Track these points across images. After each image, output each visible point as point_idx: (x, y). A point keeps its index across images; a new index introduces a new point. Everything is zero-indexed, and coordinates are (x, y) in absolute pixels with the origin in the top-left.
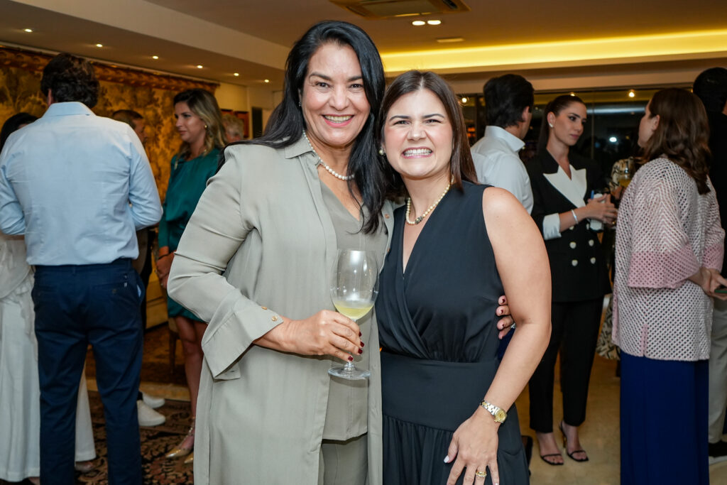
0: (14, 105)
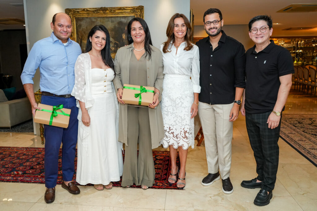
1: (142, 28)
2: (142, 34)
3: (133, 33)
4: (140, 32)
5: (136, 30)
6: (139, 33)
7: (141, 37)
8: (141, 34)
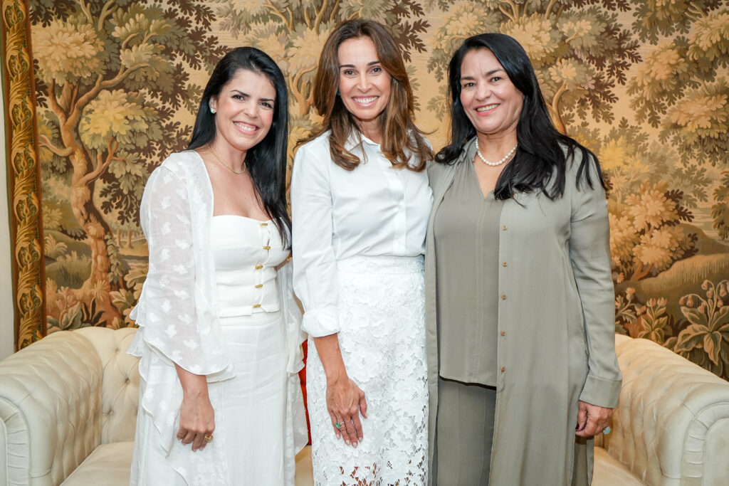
0: (95, 25)
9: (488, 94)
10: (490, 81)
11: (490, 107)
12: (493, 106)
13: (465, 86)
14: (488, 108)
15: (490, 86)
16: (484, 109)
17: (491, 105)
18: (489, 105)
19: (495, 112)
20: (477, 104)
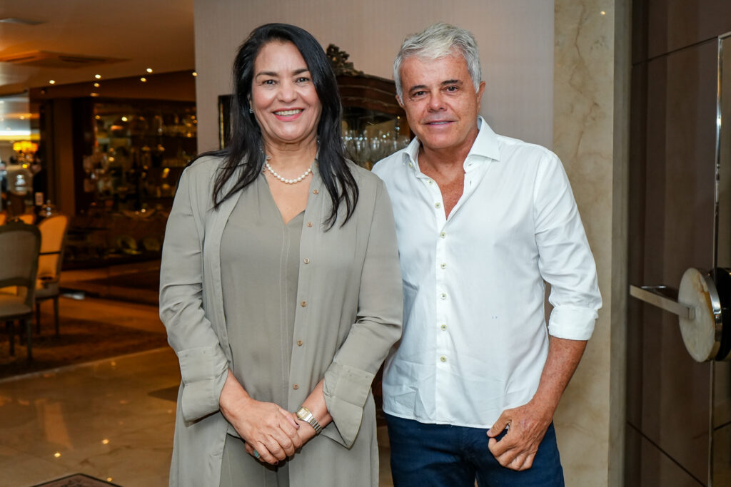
1: (306, 74)
2: (309, 105)
3: (264, 94)
4: (298, 93)
5: (276, 82)
6: (294, 100)
7: (305, 116)
8: (305, 101)
9: (295, 97)
10: (296, 81)
11: (294, 112)
12: (297, 112)
13: (264, 82)
14: (290, 113)
15: (296, 86)
16: (286, 113)
17: (295, 109)
18: (292, 109)
19: (299, 118)
20: (278, 106)
